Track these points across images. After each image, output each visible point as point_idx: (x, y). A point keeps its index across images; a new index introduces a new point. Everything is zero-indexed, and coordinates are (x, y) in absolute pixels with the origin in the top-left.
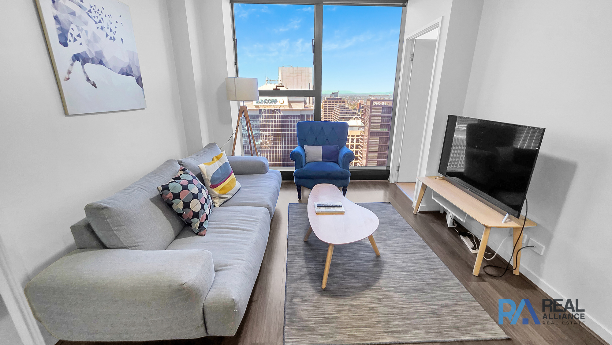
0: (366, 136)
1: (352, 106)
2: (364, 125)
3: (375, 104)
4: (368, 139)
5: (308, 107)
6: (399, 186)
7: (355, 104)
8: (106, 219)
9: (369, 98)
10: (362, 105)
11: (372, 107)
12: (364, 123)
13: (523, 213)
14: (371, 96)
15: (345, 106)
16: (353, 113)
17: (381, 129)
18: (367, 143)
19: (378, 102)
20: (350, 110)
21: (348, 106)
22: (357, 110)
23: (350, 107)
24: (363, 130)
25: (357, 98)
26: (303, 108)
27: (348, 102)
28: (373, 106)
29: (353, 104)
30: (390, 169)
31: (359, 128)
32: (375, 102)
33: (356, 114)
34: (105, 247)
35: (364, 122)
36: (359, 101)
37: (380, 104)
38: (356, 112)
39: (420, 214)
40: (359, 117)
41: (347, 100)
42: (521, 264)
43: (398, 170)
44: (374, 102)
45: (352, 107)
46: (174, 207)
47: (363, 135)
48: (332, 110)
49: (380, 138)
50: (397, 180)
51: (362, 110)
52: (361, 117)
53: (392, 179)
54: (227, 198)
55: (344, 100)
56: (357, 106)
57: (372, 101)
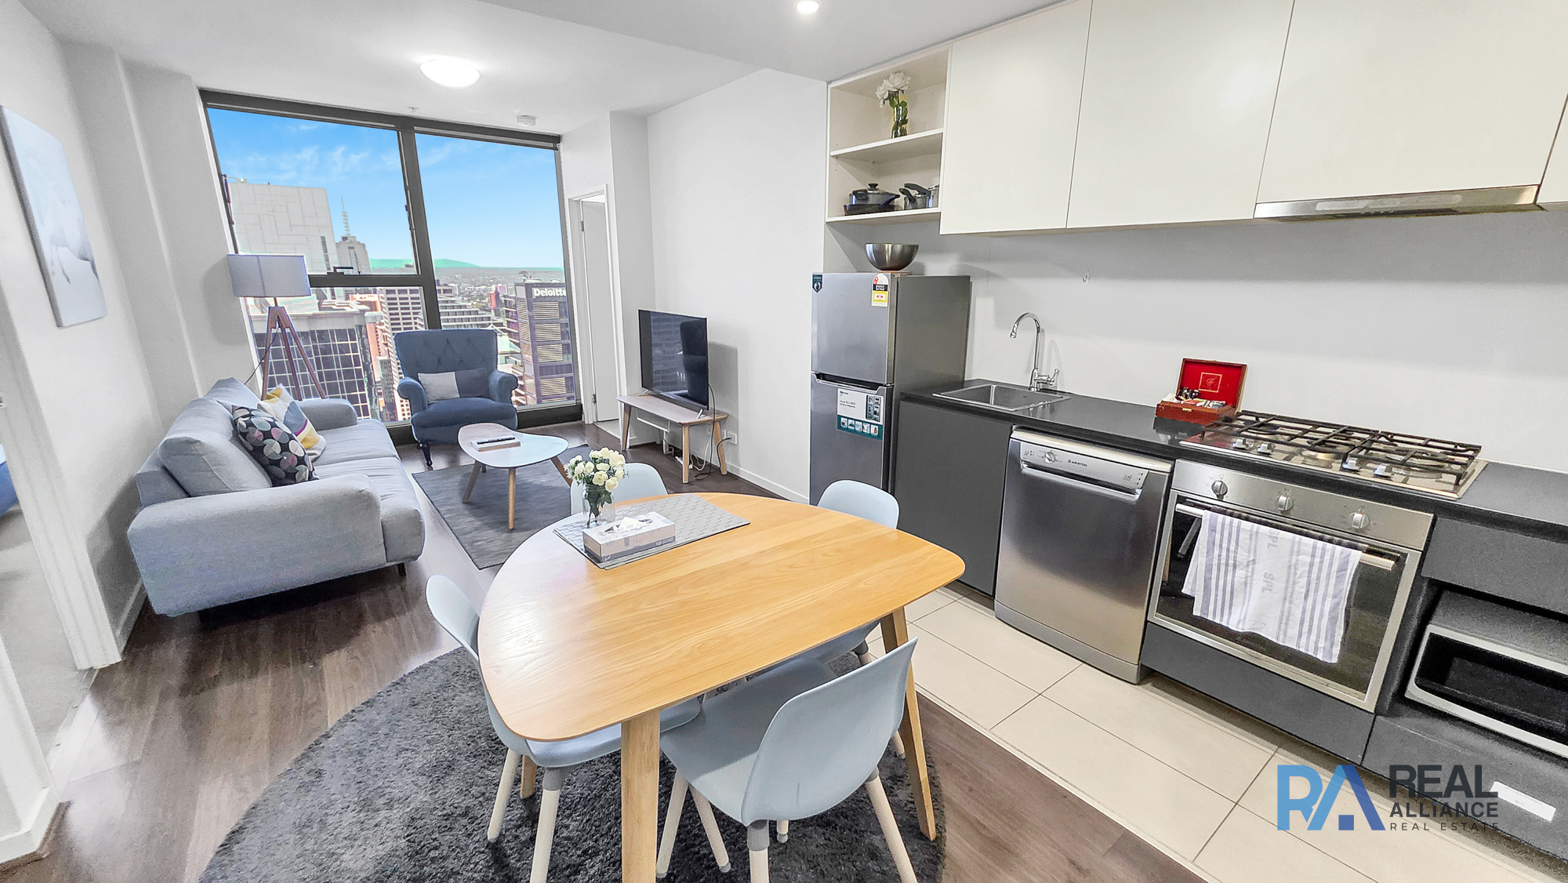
0: (530, 378)
1: (474, 300)
2: (518, 350)
3: (538, 295)
4: (537, 384)
5: (334, 307)
6: (600, 426)
7: (482, 295)
8: (200, 455)
9: (521, 279)
10: (504, 296)
11: (531, 302)
12: (518, 345)
13: (711, 405)
14: (524, 273)
15: (453, 302)
16: (482, 319)
17: (565, 356)
18: (535, 396)
19: (546, 289)
20: (470, 313)
21: (463, 300)
22: (493, 311)
23: (470, 304)
24: (518, 361)
25: (485, 280)
26: (317, 311)
27: (459, 290)
28: (535, 300)
29: (478, 296)
30: (583, 402)
31: (507, 358)
32: (539, 290)
33: (491, 322)
34: (190, 496)
35: (518, 342)
36: (493, 287)
37: (551, 295)
38: (489, 318)
39: (631, 450)
40: (503, 330)
41: (456, 285)
42: (726, 462)
43: (595, 402)
44: (535, 290)
45: (475, 303)
46: (267, 451)
47: (521, 374)
48: (414, 313)
49: (566, 378)
50: (597, 419)
51: (507, 311)
52: (506, 328)
53: (588, 418)
54: (316, 454)
55: (446, 285)
56: (490, 301)
57: (529, 288)
